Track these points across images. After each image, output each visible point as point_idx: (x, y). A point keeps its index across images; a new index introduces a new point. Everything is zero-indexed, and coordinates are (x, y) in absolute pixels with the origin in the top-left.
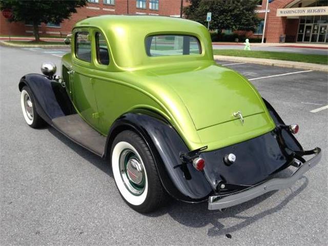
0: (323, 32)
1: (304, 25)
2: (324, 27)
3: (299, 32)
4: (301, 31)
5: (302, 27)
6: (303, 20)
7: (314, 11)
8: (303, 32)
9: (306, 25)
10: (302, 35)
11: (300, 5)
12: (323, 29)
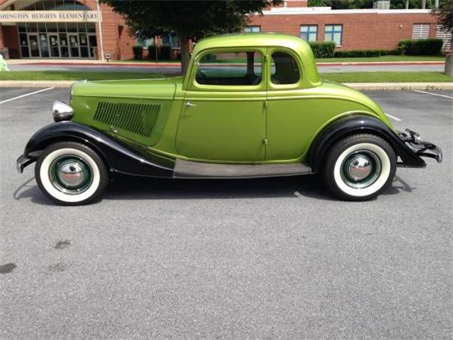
0: (54, 44)
1: (26, 35)
2: (53, 36)
3: (22, 44)
4: (24, 43)
5: (24, 38)
6: (22, 27)
7: (41, 16)
8: (27, 44)
9: (29, 34)
10: (27, 48)
11: (12, 7)
12: (53, 40)
